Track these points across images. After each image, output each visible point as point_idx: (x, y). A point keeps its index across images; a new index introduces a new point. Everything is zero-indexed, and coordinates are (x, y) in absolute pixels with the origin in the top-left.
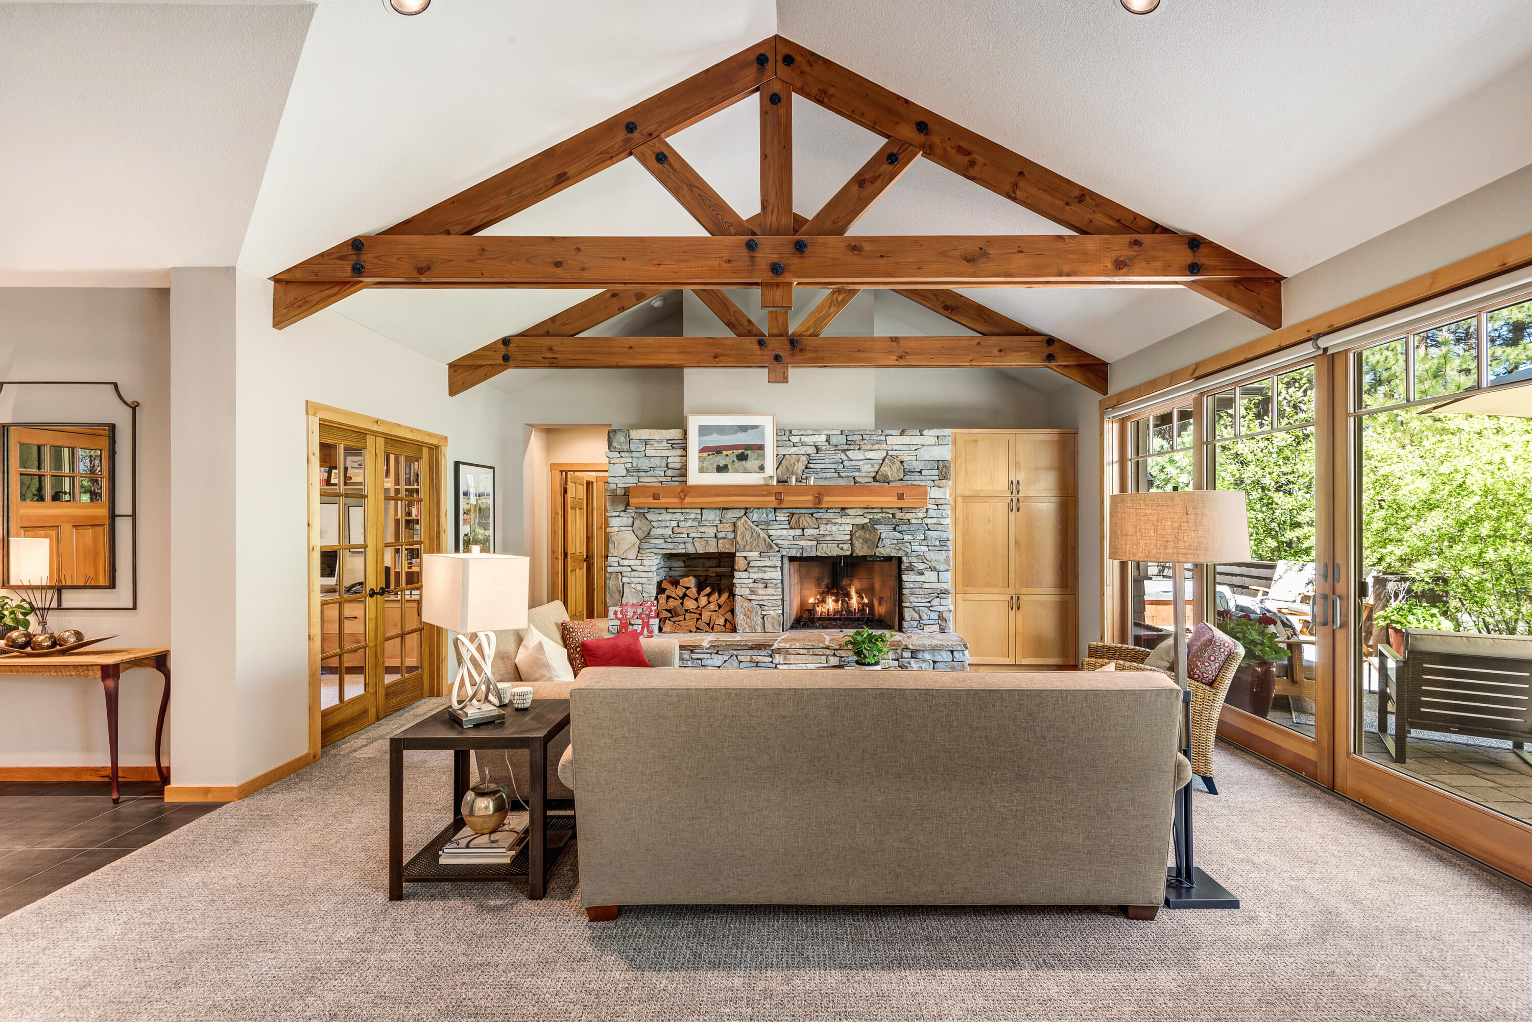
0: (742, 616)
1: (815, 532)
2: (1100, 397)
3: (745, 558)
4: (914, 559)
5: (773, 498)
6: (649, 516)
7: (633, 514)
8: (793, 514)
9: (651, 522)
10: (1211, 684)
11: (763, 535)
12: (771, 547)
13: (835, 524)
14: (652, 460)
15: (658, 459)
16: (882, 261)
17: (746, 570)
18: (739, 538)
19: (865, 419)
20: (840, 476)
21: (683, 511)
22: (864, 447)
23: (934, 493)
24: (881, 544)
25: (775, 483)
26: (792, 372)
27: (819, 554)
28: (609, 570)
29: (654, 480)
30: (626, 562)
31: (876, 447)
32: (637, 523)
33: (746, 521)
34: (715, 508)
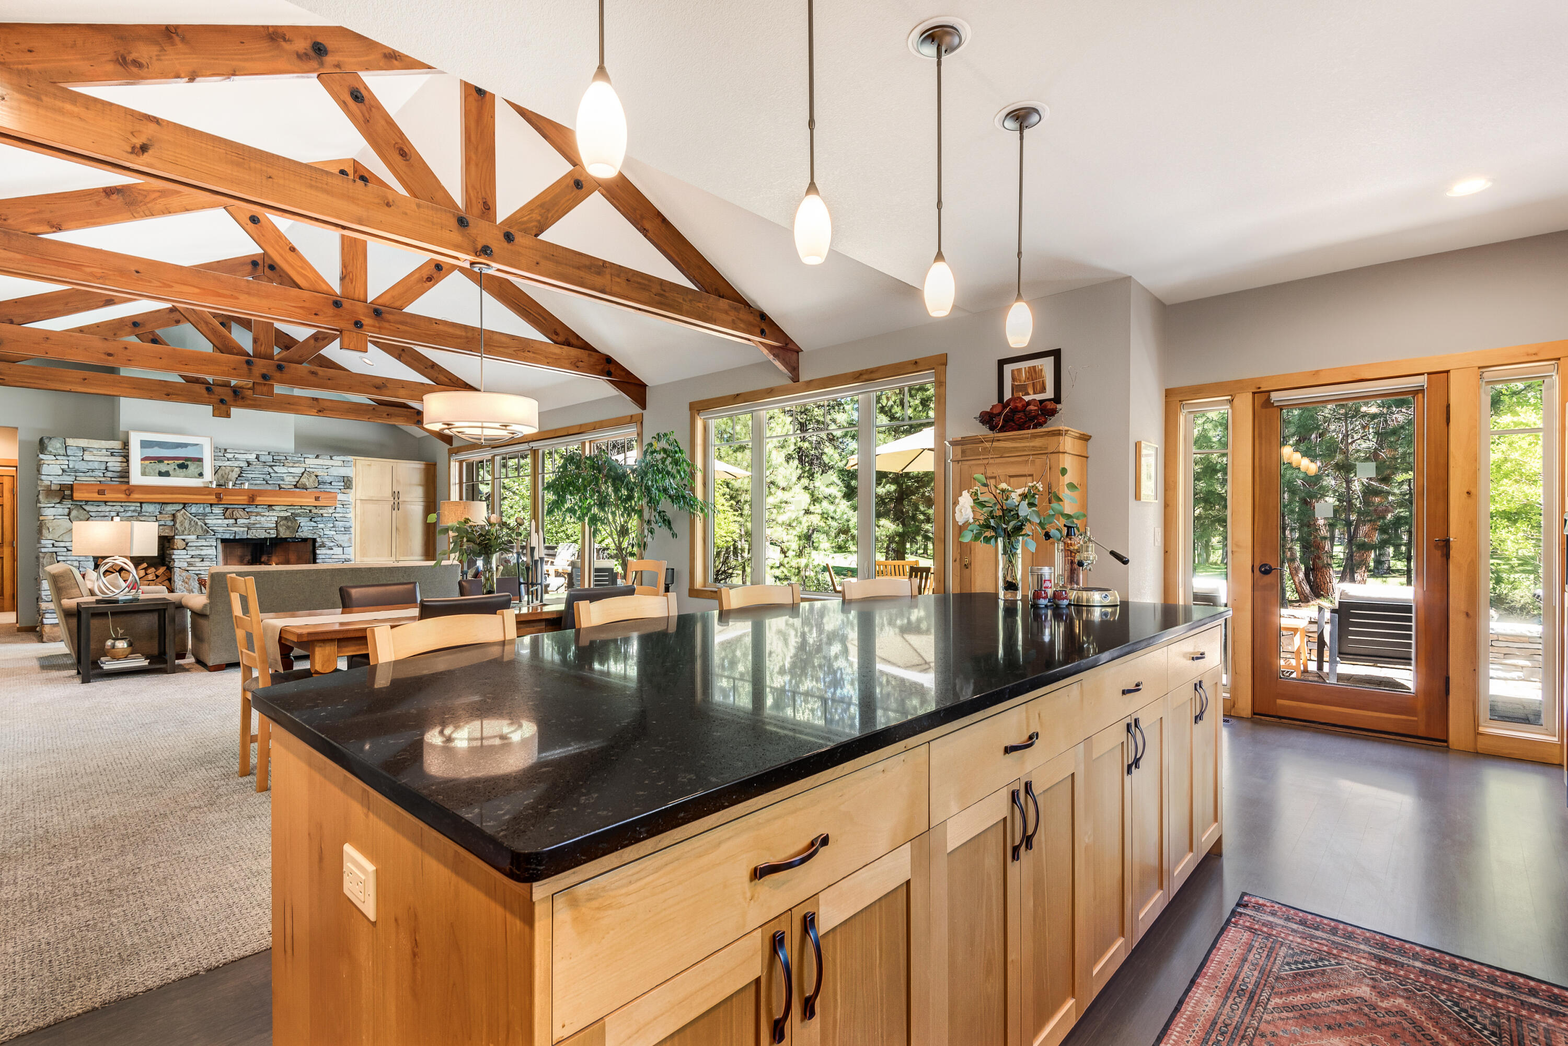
0: (180, 583)
1: (246, 521)
2: (449, 447)
3: (184, 540)
4: (325, 540)
5: (214, 497)
6: (86, 508)
7: (70, 506)
8: (227, 509)
9: (88, 512)
11: (200, 523)
12: (208, 532)
13: (263, 516)
14: (90, 463)
15: (96, 463)
16: (329, 382)
17: (184, 549)
18: (178, 525)
19: (288, 445)
20: (267, 483)
21: (123, 504)
22: (287, 464)
23: (340, 497)
24: (300, 530)
25: (214, 486)
26: (234, 411)
27: (249, 537)
28: (43, 550)
29: (93, 479)
30: (62, 544)
31: (297, 465)
32: (73, 513)
33: (185, 513)
34: (155, 503)
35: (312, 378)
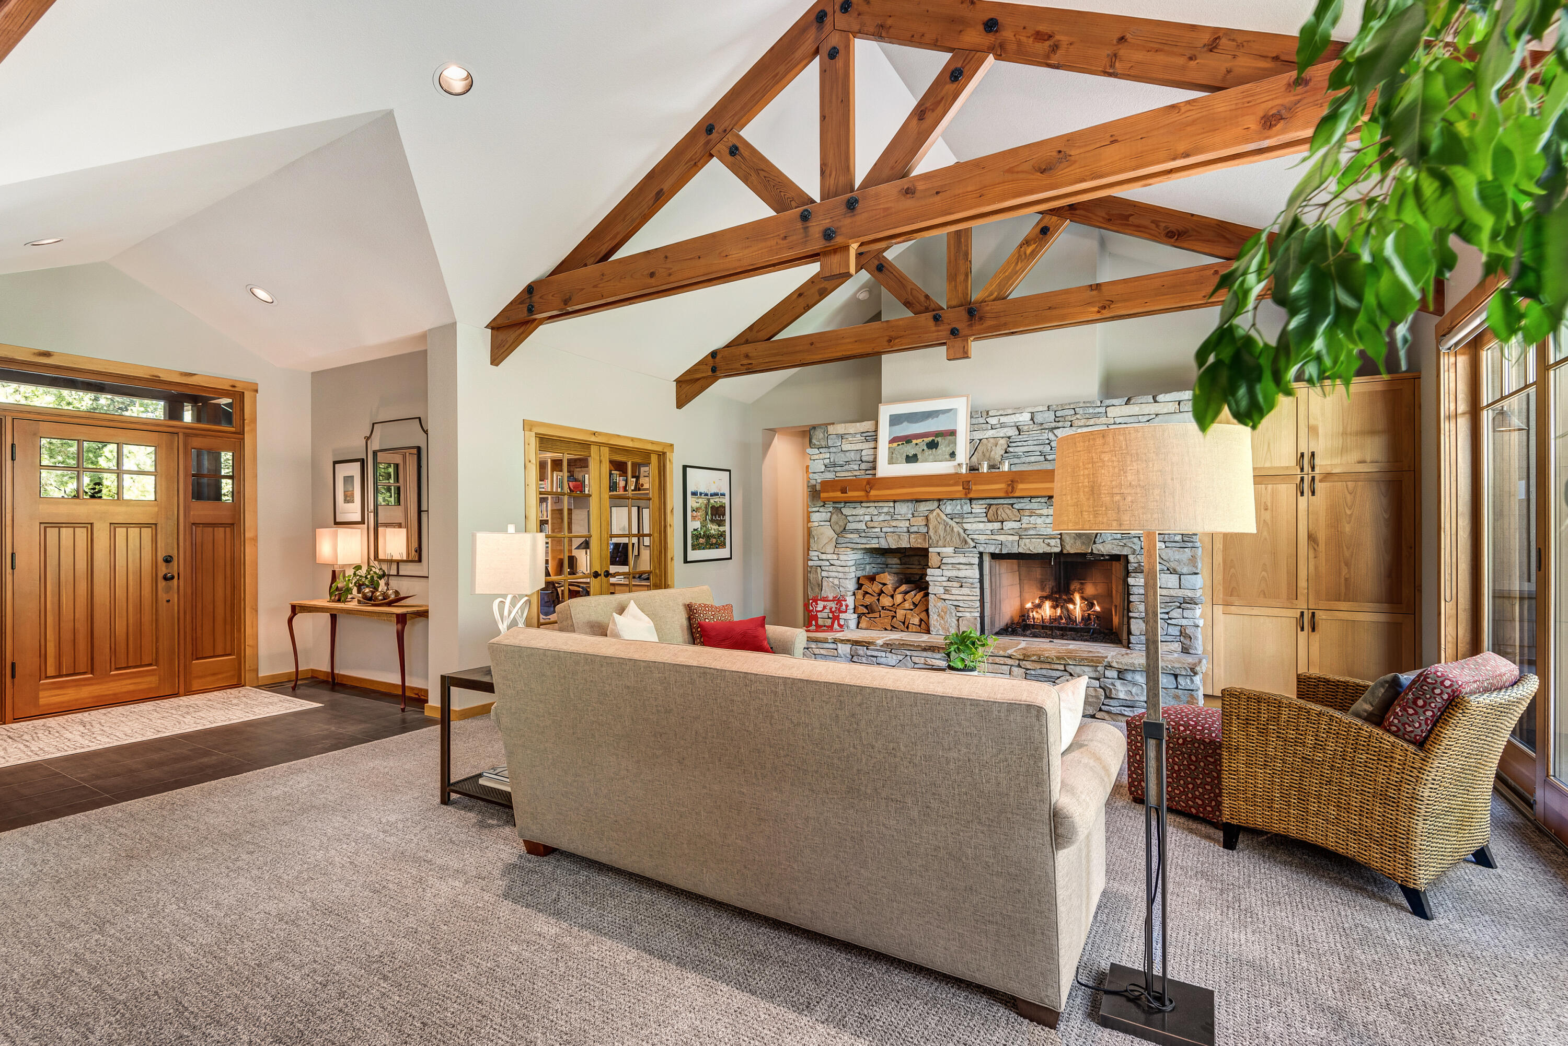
0: (935, 617)
1: (1016, 525)
2: (1436, 319)
3: (939, 554)
4: (1142, 558)
5: (960, 488)
6: (845, 511)
7: (831, 509)
8: (990, 505)
9: (847, 516)
10: (1421, 744)
11: (957, 528)
12: (966, 542)
13: (1041, 516)
14: (847, 454)
15: (853, 453)
16: (938, 198)
17: (939, 568)
18: (931, 533)
20: (1046, 460)
21: (876, 504)
24: (1098, 540)
25: (964, 471)
27: (1021, 550)
28: (810, 563)
29: (850, 474)
30: (824, 557)
31: (1092, 422)
32: (834, 517)
33: (938, 514)
34: (908, 501)
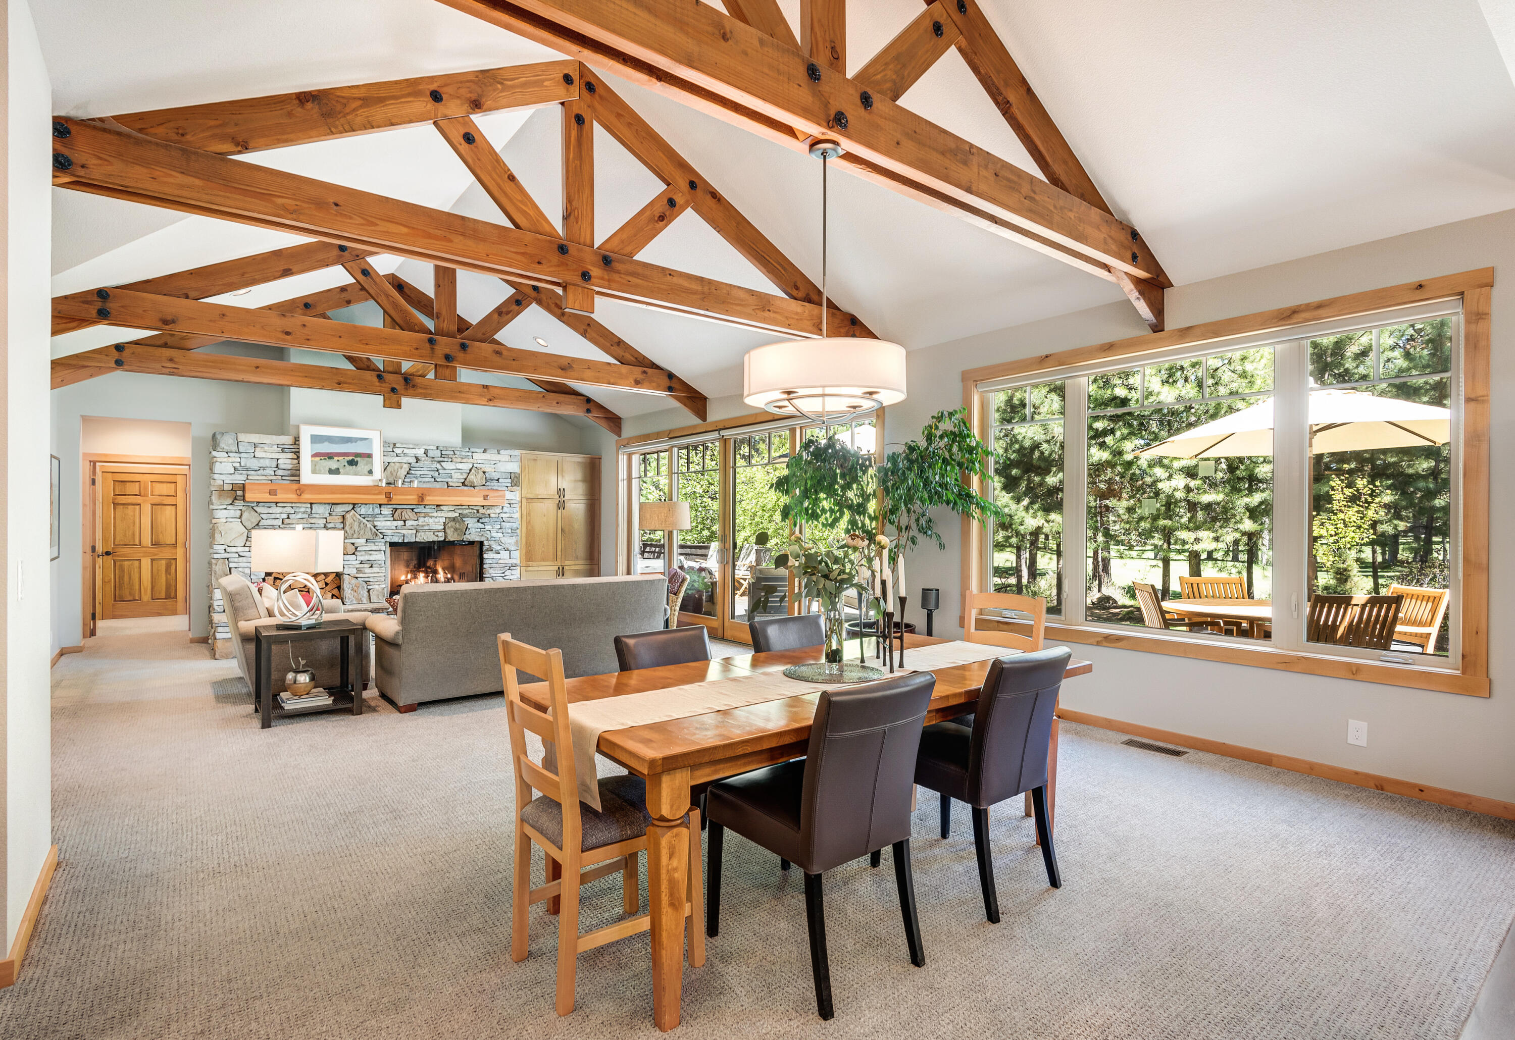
1: (415, 523)
2: (616, 438)
3: (353, 544)
4: (492, 543)
5: (380, 496)
6: (258, 509)
7: (241, 508)
8: (396, 509)
9: (261, 514)
10: (675, 594)
11: (369, 525)
12: (377, 535)
13: (432, 517)
14: (262, 460)
15: (267, 460)
16: (514, 362)
17: (354, 554)
18: (347, 528)
19: (454, 438)
20: (435, 481)
21: (293, 505)
22: (454, 460)
23: (509, 495)
24: (467, 532)
25: (384, 484)
26: (405, 401)
29: (264, 478)
30: (234, 549)
31: (464, 460)
33: (353, 514)
34: (325, 503)
35: (496, 358)
